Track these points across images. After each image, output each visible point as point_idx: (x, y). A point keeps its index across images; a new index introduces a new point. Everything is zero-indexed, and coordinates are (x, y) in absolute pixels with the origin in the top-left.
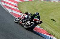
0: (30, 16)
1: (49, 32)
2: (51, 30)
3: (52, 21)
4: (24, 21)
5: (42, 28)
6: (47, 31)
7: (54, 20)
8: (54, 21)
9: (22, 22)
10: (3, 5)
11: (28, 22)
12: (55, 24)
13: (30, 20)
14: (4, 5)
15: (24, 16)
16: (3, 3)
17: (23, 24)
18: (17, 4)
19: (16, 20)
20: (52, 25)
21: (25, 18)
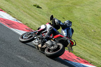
1: (31, 27)
2: (34, 23)
3: (36, 8)
5: (20, 21)
6: (28, 26)
7: (38, 7)
8: (38, 9)
12: (40, 13)
20: (35, 14)
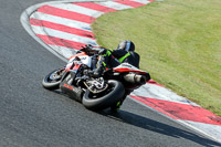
0: (100, 58)
4: (79, 79)
9: (74, 83)
10: (39, 36)
11: (94, 82)
13: (101, 71)
14: (43, 33)
15: (78, 59)
16: (38, 30)
17: (77, 90)
18: (88, 25)
19: (49, 80)
21: (82, 68)
